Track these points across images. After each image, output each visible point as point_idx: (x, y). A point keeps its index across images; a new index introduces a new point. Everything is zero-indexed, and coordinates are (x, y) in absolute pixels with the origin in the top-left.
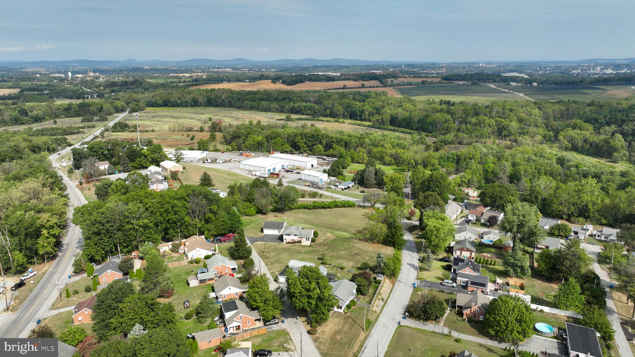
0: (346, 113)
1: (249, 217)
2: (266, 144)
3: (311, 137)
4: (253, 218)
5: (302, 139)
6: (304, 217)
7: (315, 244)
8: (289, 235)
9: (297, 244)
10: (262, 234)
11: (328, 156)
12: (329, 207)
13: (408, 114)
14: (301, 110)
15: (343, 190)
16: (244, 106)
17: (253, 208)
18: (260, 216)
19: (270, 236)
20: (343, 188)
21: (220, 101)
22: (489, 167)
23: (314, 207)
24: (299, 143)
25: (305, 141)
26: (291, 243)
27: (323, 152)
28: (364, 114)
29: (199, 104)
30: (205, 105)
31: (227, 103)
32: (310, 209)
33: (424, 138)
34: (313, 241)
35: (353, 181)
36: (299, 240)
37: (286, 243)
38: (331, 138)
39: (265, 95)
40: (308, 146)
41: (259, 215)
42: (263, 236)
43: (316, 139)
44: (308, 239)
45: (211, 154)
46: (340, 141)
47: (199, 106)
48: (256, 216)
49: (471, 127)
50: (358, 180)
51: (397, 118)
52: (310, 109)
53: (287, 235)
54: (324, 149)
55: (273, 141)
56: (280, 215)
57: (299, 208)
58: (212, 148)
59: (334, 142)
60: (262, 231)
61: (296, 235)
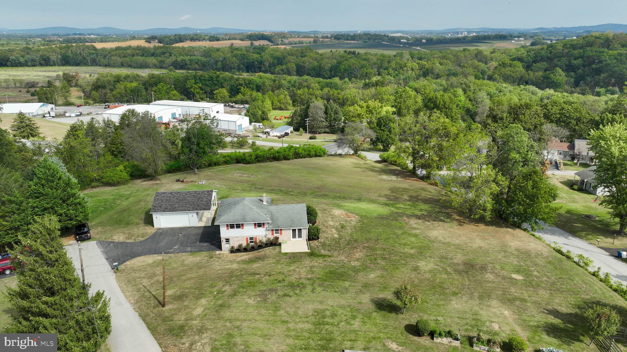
0: (242, 66)
1: (113, 188)
2: (144, 92)
3: (209, 80)
4: (123, 190)
5: (195, 83)
6: (245, 177)
7: (324, 245)
8: (238, 226)
9: (268, 251)
10: (150, 231)
11: (236, 103)
12: (286, 158)
13: (316, 64)
14: (186, 64)
15: (279, 137)
16: (112, 62)
17: (121, 167)
18: (141, 184)
19: (173, 231)
20: (279, 134)
21: (80, 58)
22: (460, 101)
23: (257, 158)
24: (192, 89)
25: (201, 85)
26: (245, 250)
27: (228, 98)
28: (264, 65)
29: (52, 63)
30: (60, 63)
31: (89, 61)
32: (249, 163)
33: (348, 82)
34: (313, 236)
35: (289, 124)
36: (271, 237)
37: (232, 251)
38: (237, 80)
39: (139, 50)
40: (206, 92)
41: (138, 181)
42: (154, 235)
43: (216, 82)
44: (296, 233)
45: (60, 109)
46: (249, 83)
47: (51, 66)
48: (130, 185)
49: (393, 72)
50: (297, 123)
51: (304, 67)
52: (197, 63)
53: (232, 226)
54: (229, 94)
55: (154, 89)
56: (189, 177)
57: (226, 163)
58: (60, 102)
59: (241, 85)
60: (149, 221)
61: (260, 225)
